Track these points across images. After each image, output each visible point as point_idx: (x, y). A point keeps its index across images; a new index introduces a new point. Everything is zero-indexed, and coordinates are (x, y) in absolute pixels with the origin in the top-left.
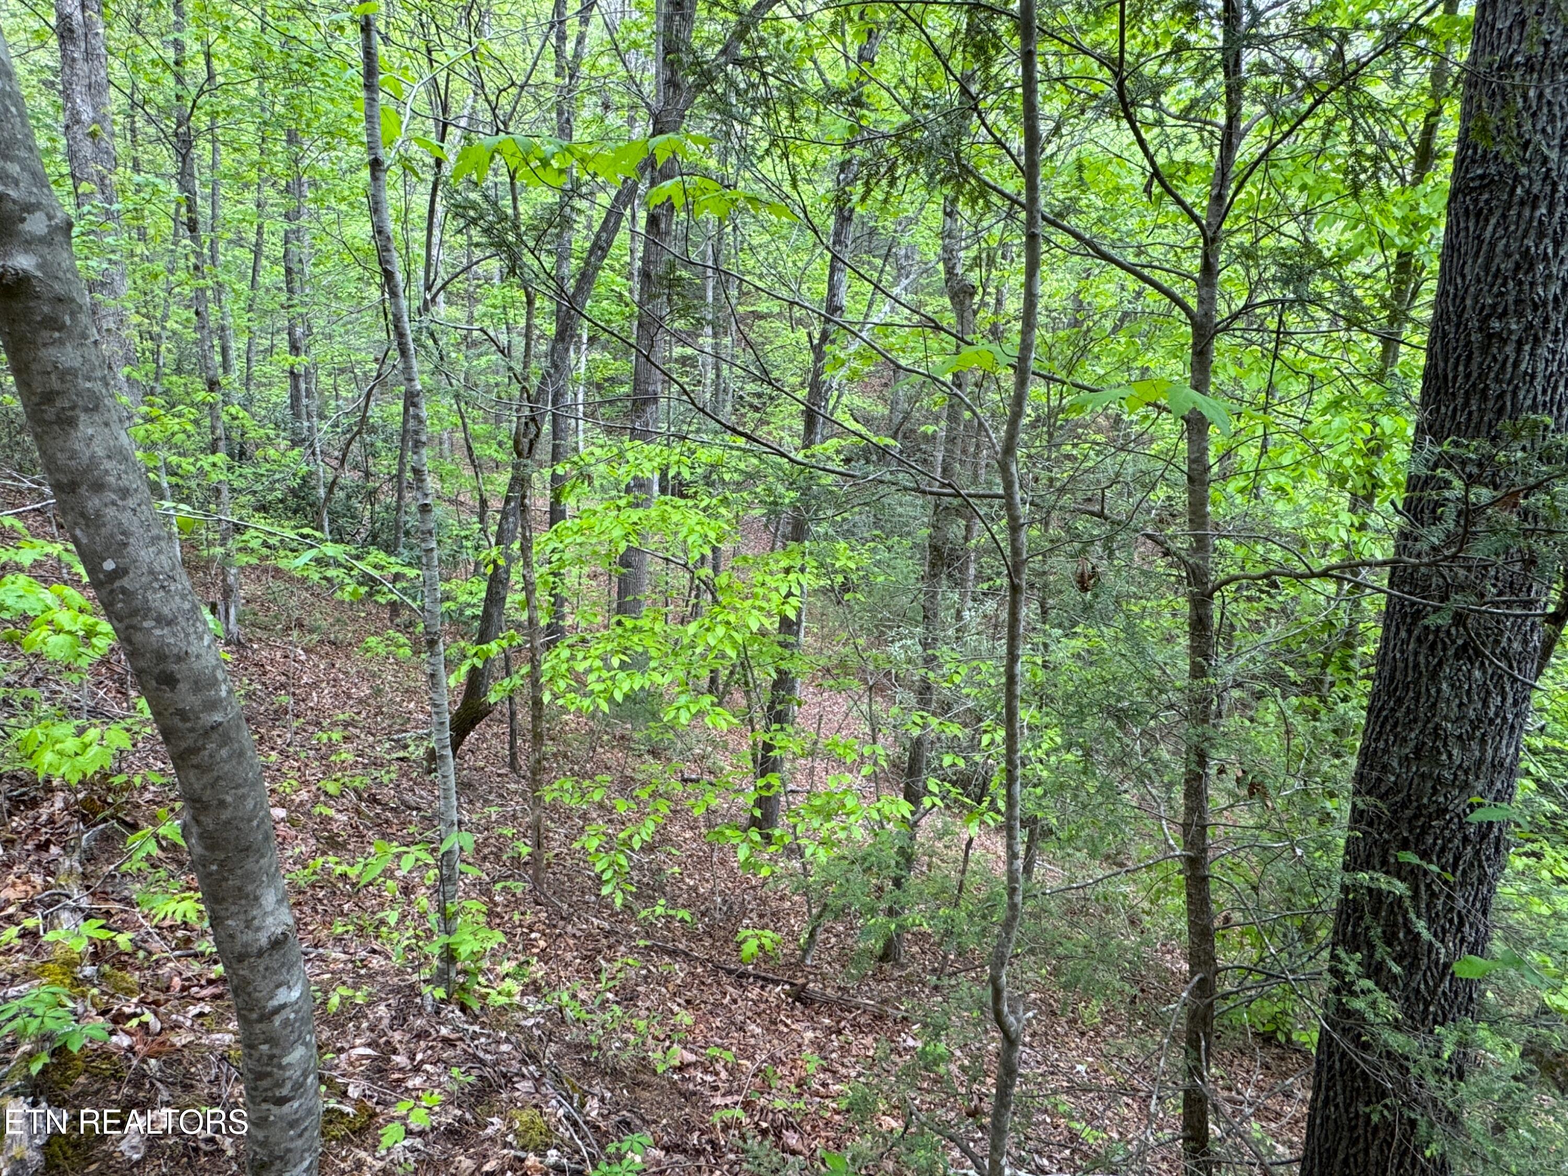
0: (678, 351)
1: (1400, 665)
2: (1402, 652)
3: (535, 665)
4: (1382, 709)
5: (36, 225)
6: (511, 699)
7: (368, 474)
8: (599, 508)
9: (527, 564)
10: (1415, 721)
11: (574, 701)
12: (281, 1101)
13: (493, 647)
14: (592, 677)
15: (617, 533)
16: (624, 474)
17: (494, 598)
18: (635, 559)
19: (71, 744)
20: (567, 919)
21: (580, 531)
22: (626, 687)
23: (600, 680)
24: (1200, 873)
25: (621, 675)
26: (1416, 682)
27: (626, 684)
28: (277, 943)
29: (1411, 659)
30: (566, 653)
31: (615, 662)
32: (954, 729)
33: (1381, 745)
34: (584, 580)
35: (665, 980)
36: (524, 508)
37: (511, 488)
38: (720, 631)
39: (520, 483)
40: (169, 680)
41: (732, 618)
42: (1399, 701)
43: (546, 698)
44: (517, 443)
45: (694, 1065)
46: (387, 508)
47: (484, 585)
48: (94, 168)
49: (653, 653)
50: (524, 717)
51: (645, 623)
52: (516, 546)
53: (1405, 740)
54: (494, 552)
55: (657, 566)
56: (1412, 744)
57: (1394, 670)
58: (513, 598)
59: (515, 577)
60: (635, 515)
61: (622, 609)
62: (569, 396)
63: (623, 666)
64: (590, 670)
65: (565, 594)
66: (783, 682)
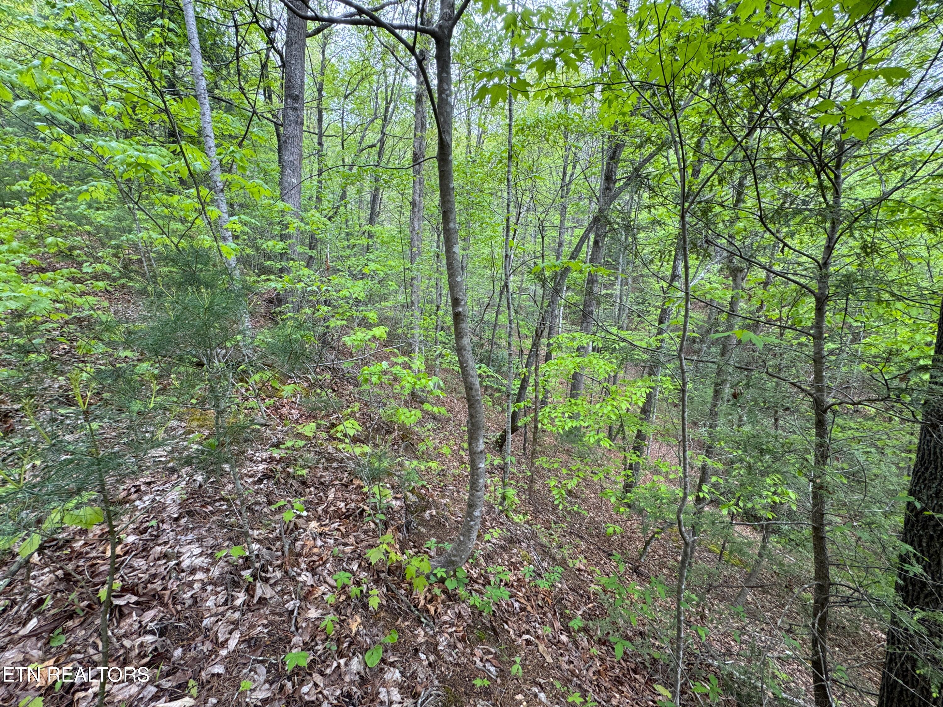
0: (604, 292)
1: (927, 452)
2: (928, 446)
3: (536, 414)
4: (918, 472)
5: (463, 303)
6: (525, 426)
7: (481, 338)
8: (565, 356)
9: (537, 375)
10: (935, 479)
11: (548, 427)
12: (477, 491)
13: (522, 404)
14: (557, 420)
15: (571, 366)
16: (575, 344)
17: (523, 387)
18: (579, 377)
19: (408, 414)
20: (540, 512)
21: (557, 365)
22: (570, 425)
23: (560, 421)
24: (820, 535)
25: (568, 420)
26: (936, 460)
27: (570, 424)
28: (481, 452)
29: (932, 450)
30: (548, 410)
31: (566, 415)
32: (720, 466)
33: (918, 488)
34: (557, 384)
35: (577, 547)
36: (537, 355)
37: (533, 347)
38: (610, 408)
39: (535, 345)
40: (471, 389)
41: (615, 403)
42: (927, 469)
43: (540, 425)
44: (536, 331)
45: (585, 571)
46: (486, 351)
47: (520, 382)
48: (417, 243)
49: (582, 414)
50: (530, 436)
51: (579, 402)
52: (533, 368)
53: (930, 487)
54: (525, 370)
55: (589, 382)
56: (934, 490)
57: (924, 454)
58: (530, 389)
59: (532, 381)
60: (578, 360)
61: (572, 396)
62: (557, 311)
63: (570, 417)
64: (556, 417)
65: (549, 389)
66: (640, 435)
